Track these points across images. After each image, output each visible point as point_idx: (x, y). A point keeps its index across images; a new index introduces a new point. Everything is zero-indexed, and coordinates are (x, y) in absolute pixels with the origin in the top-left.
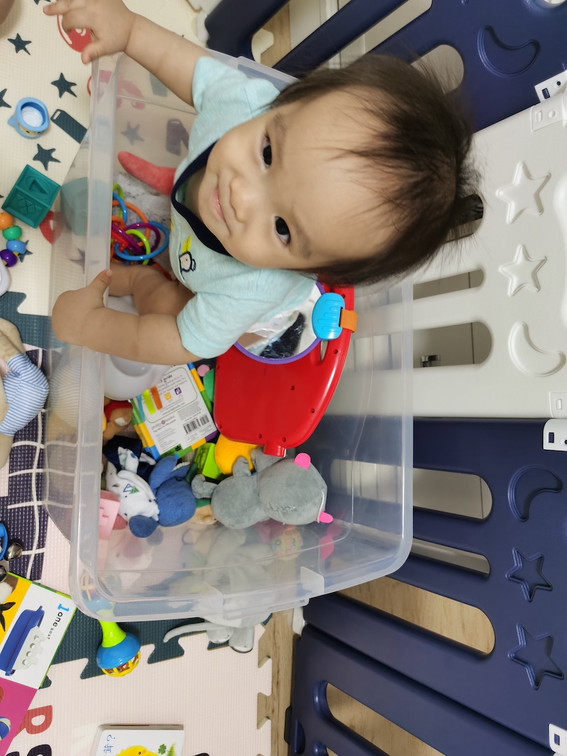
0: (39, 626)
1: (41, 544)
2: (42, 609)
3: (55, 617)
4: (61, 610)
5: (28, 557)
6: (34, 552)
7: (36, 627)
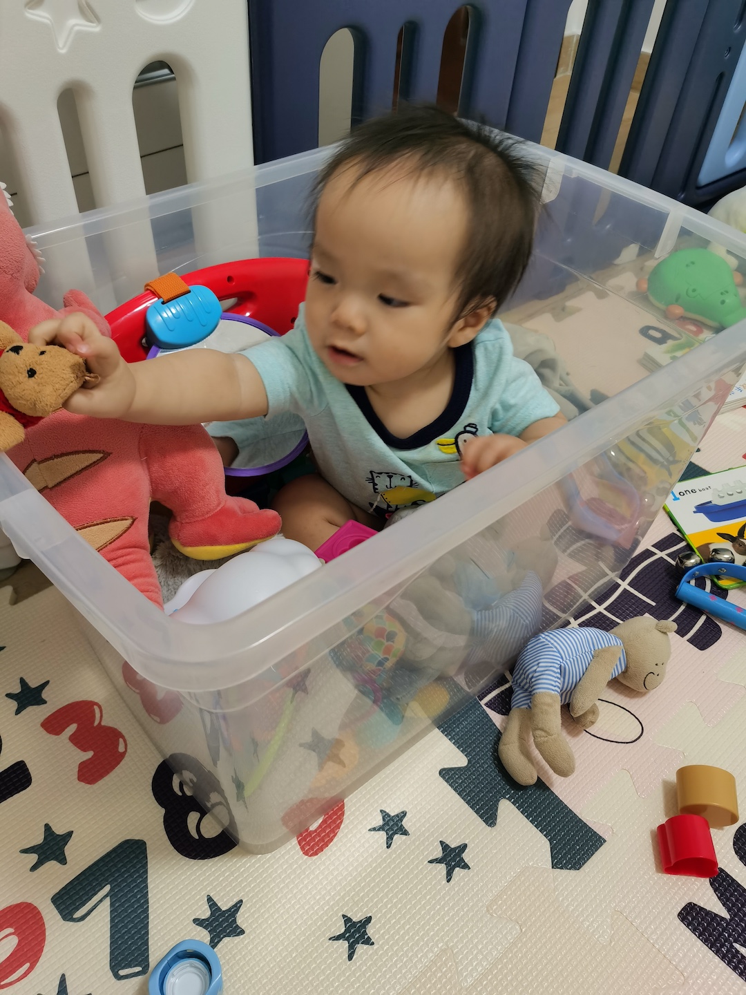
0: (710, 502)
1: (648, 554)
2: (695, 510)
3: (687, 496)
4: (678, 496)
5: (668, 555)
6: (660, 554)
7: (713, 503)
